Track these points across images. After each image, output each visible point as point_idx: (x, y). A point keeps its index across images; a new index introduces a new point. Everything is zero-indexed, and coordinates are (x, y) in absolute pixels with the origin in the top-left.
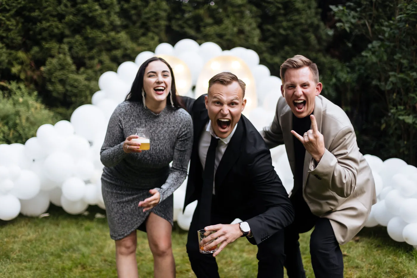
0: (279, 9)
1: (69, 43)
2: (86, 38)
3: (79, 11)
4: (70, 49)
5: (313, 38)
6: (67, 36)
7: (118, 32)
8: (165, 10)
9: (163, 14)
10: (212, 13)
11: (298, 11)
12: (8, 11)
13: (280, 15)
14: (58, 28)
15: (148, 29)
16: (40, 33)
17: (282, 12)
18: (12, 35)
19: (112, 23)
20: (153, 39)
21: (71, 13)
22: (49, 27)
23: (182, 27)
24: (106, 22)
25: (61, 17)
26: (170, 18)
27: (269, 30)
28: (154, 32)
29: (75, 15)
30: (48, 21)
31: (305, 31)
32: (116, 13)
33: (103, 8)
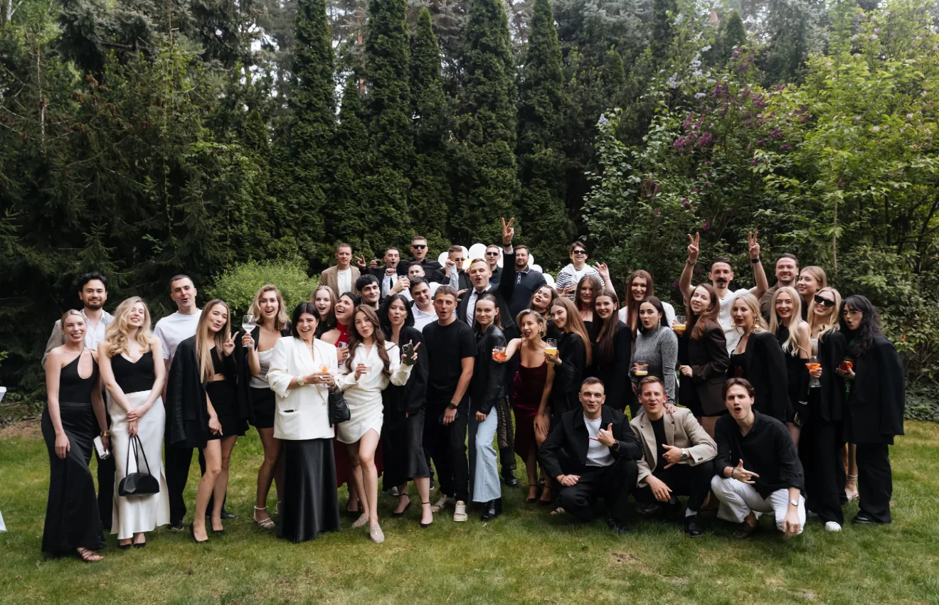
0: (536, 210)
1: (368, 238)
2: (385, 235)
3: (378, 211)
4: (372, 243)
5: (563, 234)
6: (367, 232)
7: (408, 229)
8: (445, 211)
9: (444, 214)
10: (485, 215)
11: (552, 212)
12: (313, 209)
13: (537, 214)
14: (359, 225)
15: (432, 227)
16: (344, 229)
17: (539, 212)
18: (318, 230)
19: (405, 223)
20: (437, 235)
21: (370, 213)
22: (352, 224)
23: (460, 225)
24: (401, 221)
25: (361, 216)
26: (449, 218)
27: (528, 227)
28: (437, 229)
29: (373, 215)
30: (350, 219)
31: (557, 228)
32: (407, 213)
33: (398, 210)
